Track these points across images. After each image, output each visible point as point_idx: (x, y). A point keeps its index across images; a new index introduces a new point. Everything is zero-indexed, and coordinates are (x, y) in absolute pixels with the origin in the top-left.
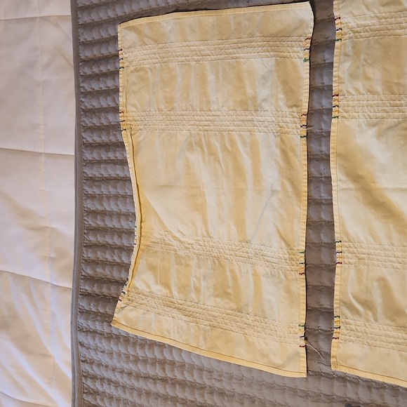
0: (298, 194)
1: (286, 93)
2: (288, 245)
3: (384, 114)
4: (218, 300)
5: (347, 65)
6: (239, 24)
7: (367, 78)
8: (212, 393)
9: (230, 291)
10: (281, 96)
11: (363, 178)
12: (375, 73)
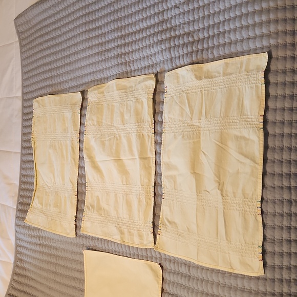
0: (75, 164)
1: (73, 126)
2: (73, 184)
3: (97, 133)
4: (54, 208)
5: (88, 115)
6: (66, 100)
7: (93, 120)
8: (53, 249)
9: (58, 205)
10: (72, 127)
11: (92, 157)
12: (95, 118)
